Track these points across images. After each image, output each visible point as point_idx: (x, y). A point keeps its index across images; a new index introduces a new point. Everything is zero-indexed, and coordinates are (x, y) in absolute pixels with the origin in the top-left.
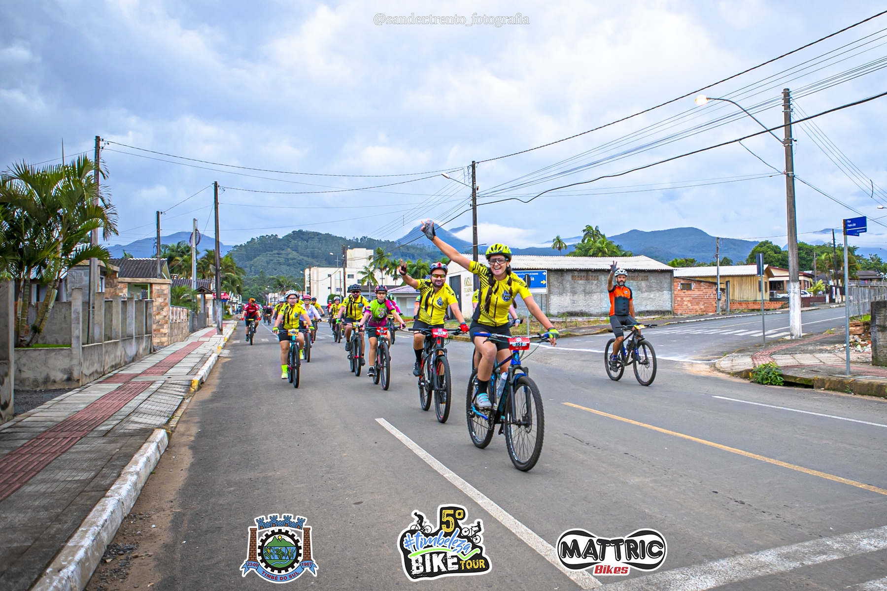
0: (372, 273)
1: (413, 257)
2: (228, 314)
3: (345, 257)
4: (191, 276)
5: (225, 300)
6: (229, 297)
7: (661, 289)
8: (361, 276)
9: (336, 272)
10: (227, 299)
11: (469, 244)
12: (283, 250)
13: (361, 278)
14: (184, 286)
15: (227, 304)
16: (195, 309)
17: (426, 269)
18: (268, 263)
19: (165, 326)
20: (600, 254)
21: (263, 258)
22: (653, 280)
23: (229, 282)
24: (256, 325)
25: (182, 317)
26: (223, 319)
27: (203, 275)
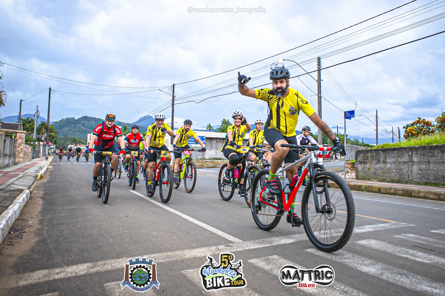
4: (33, 133)
12: (77, 125)
16: (35, 148)
18: (69, 131)
19: (22, 153)
21: (67, 128)
23: (51, 137)
25: (29, 151)
27: (39, 133)
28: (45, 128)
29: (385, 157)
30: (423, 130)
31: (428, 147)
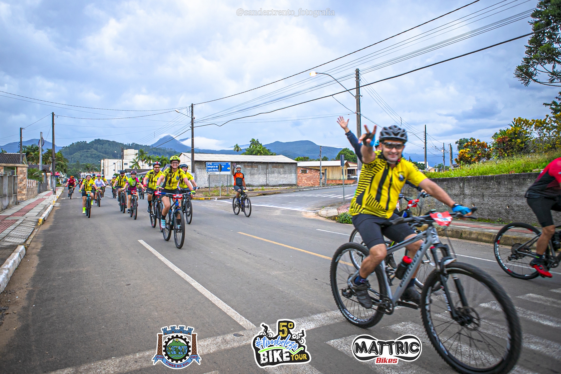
0: (137, 162)
1: (160, 154)
2: (59, 183)
3: (123, 154)
4: (39, 163)
5: (57, 176)
6: (59, 174)
7: (291, 173)
8: (132, 164)
9: (118, 162)
10: (59, 176)
11: (190, 148)
12: (89, 149)
13: (131, 165)
14: (35, 168)
15: (58, 178)
16: (41, 181)
17: (166, 161)
18: (81, 156)
19: (25, 190)
20: (259, 154)
21: (78, 154)
22: (286, 168)
23: (59, 166)
24: (74, 189)
25: (34, 185)
26: (56, 186)
27: (46, 163)
28: (52, 157)
30: (478, 153)
31: (482, 178)
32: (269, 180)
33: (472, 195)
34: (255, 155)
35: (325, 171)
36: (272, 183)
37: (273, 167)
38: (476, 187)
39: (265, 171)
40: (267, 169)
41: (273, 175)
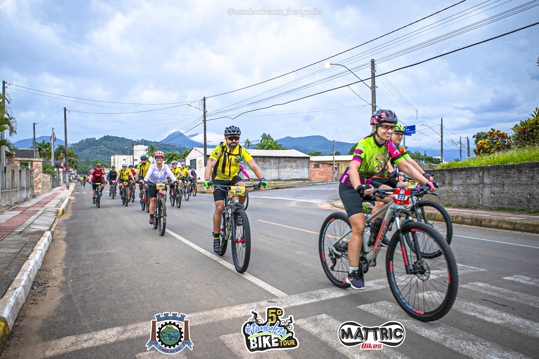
2: (70, 180)
3: (133, 150)
4: (51, 159)
7: (303, 167)
9: (128, 157)
12: (99, 146)
16: (54, 176)
18: (91, 153)
19: (40, 184)
20: (270, 149)
21: (88, 150)
22: (298, 161)
23: (71, 162)
25: (48, 180)
27: (57, 159)
28: (63, 153)
29: (452, 179)
30: (497, 143)
31: (503, 166)
32: (281, 175)
33: (492, 185)
34: (267, 149)
35: (338, 165)
36: (284, 178)
37: (285, 161)
38: (496, 176)
39: (277, 165)
40: (279, 163)
41: (285, 170)
